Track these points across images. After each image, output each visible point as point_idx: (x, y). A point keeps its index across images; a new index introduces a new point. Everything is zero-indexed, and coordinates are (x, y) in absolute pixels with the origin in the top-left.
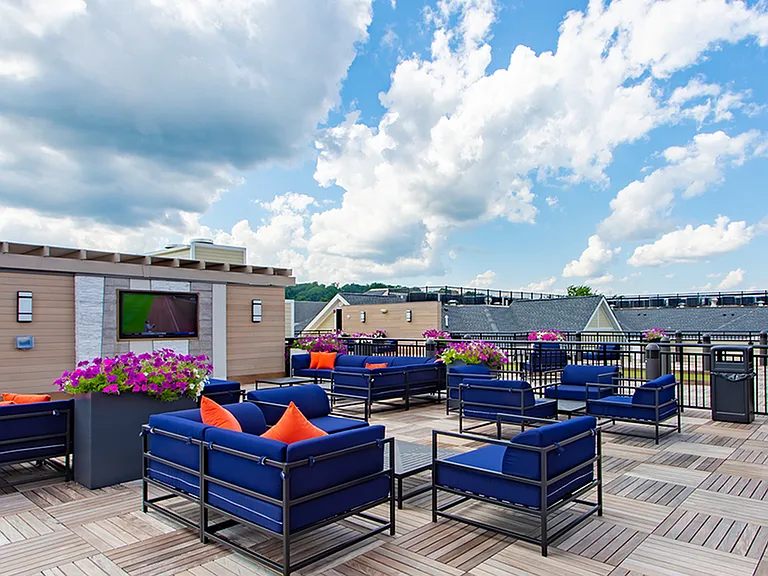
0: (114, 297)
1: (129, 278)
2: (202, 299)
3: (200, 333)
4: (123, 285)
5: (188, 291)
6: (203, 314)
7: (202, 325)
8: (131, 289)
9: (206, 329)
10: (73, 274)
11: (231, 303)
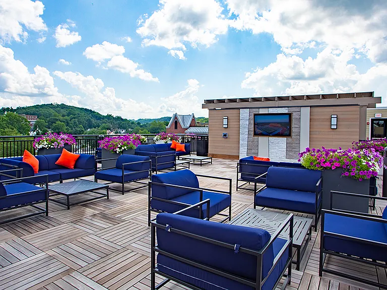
0: (252, 117)
1: (259, 108)
2: (294, 116)
3: (293, 134)
4: (256, 111)
5: (287, 112)
6: (295, 124)
7: (293, 130)
8: (260, 113)
9: (296, 132)
10: (239, 109)
11: (312, 117)
